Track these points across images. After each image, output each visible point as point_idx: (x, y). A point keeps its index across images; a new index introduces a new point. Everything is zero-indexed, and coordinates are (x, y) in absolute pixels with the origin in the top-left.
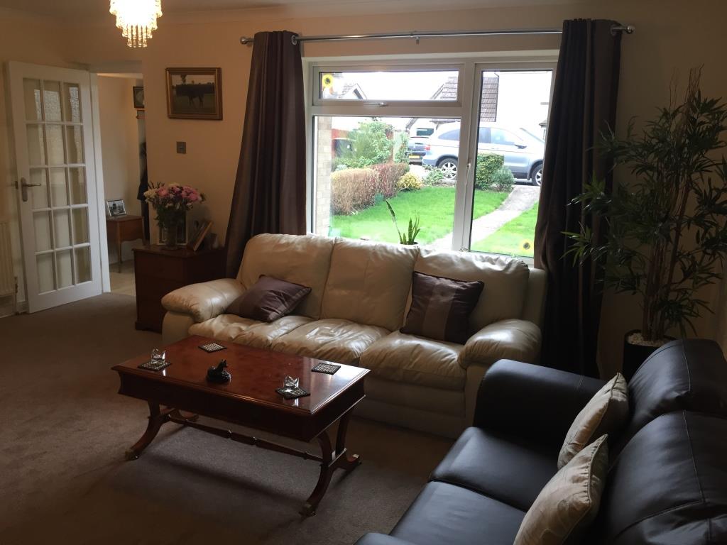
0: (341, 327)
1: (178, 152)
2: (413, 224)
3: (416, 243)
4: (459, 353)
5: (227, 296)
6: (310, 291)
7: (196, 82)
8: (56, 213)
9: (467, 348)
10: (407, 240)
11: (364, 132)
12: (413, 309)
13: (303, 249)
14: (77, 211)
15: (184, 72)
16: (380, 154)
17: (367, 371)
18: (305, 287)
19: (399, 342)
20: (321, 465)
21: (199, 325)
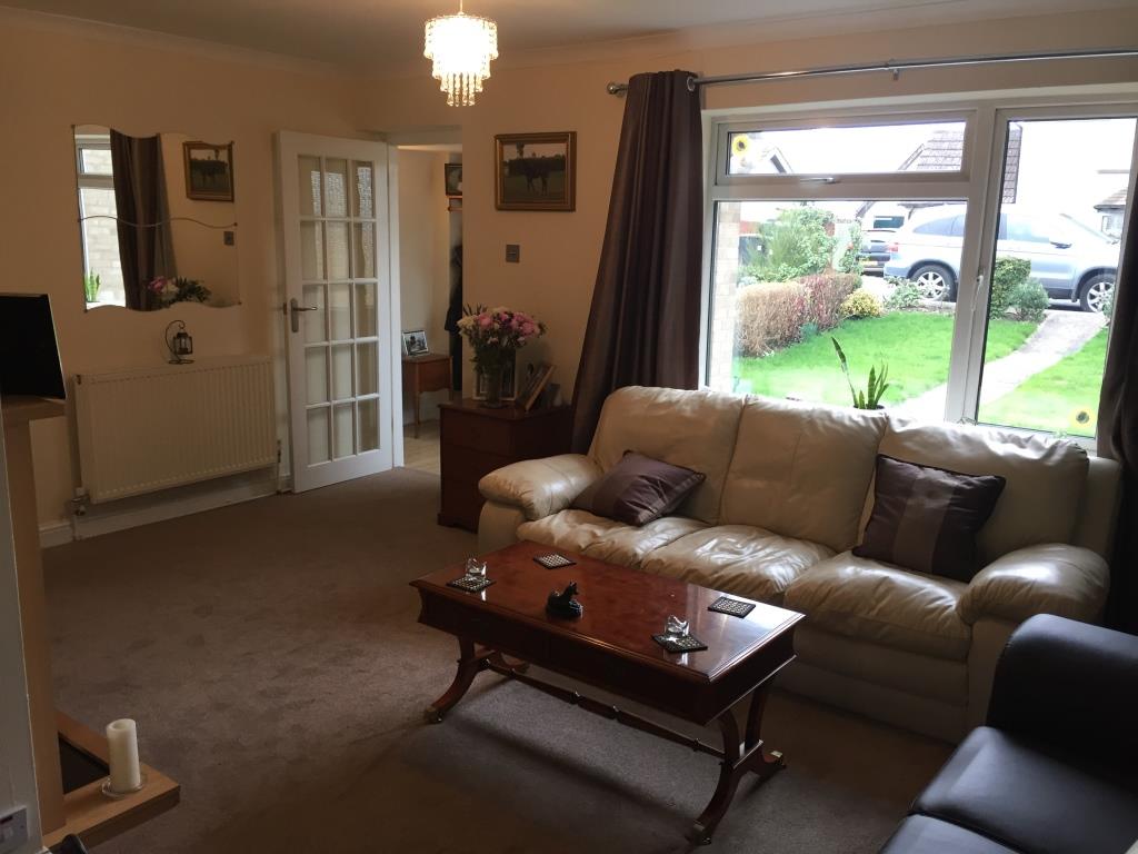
0: (753, 540)
1: (508, 260)
2: (877, 375)
3: (881, 407)
4: (959, 596)
5: (573, 480)
6: (703, 480)
7: (539, 155)
8: (336, 349)
9: (973, 590)
10: (866, 402)
11: (788, 224)
12: (875, 516)
13: (694, 411)
14: (363, 348)
15: (520, 140)
16: (813, 259)
17: (800, 616)
18: (694, 472)
19: (850, 571)
20: (721, 764)
21: (533, 525)
